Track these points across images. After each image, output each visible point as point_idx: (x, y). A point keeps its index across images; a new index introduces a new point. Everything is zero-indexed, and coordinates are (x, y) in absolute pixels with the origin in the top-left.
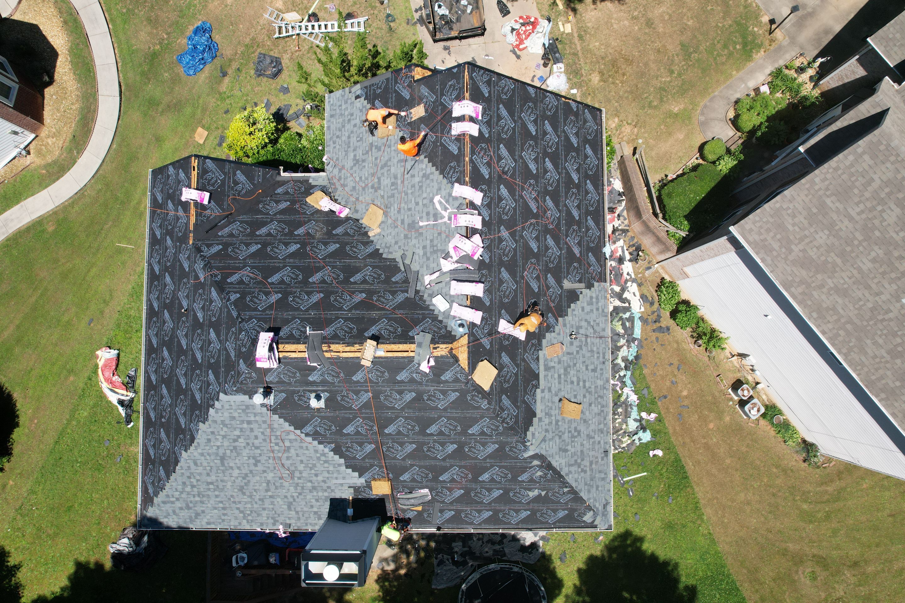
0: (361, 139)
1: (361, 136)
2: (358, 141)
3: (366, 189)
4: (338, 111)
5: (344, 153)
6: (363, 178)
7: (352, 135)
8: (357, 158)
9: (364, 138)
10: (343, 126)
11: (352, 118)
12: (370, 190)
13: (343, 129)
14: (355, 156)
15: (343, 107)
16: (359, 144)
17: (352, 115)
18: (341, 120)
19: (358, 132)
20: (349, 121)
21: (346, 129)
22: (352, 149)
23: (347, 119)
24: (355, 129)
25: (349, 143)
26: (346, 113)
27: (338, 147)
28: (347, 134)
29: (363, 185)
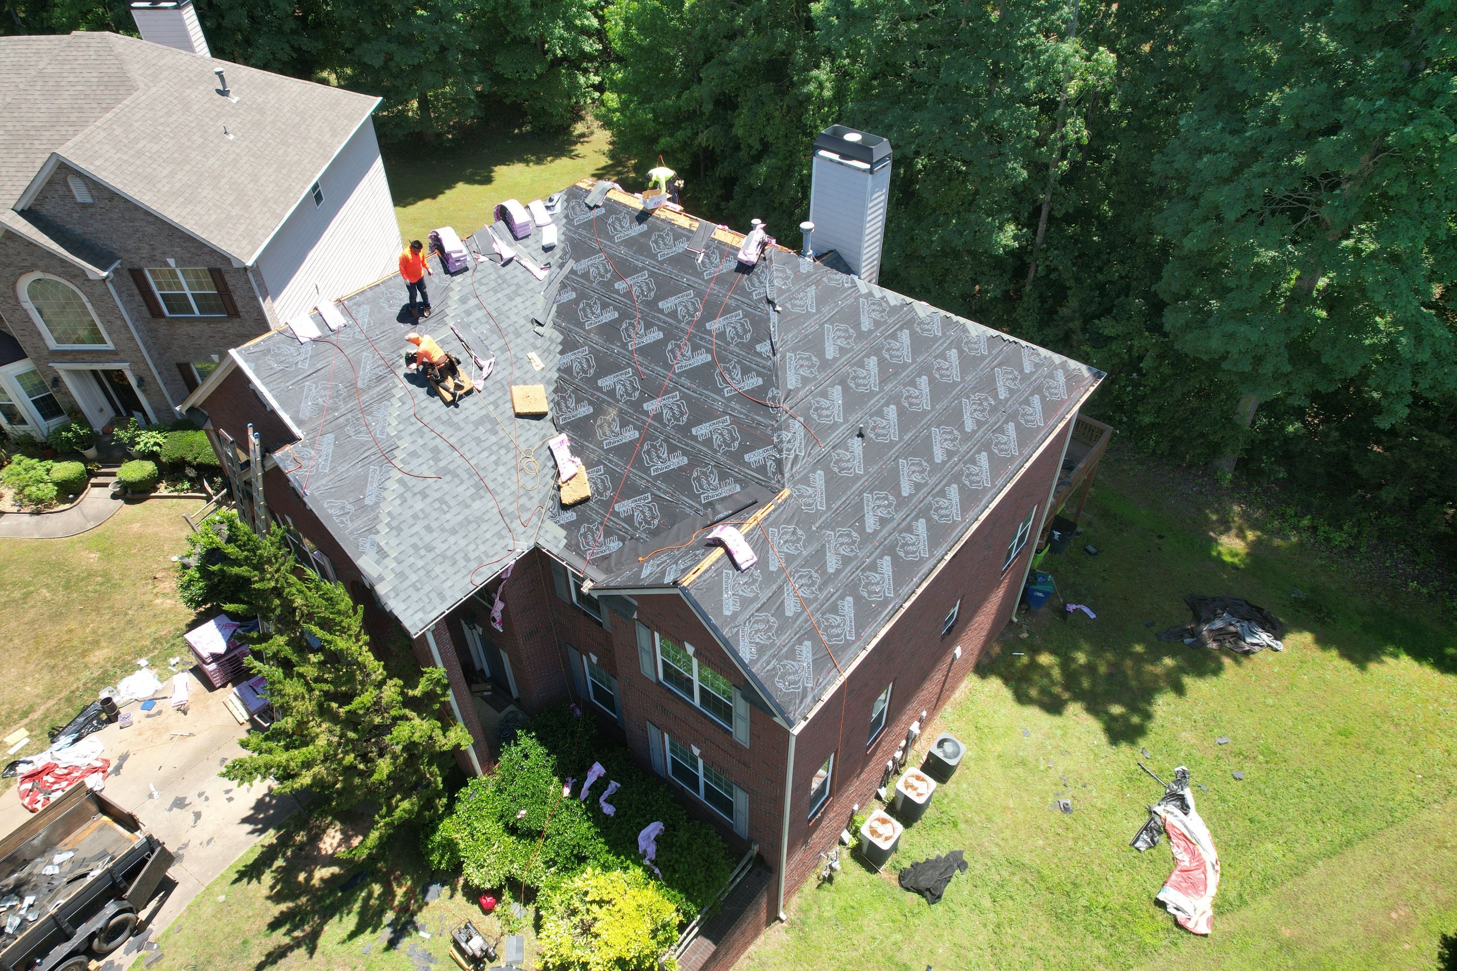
0: (441, 500)
1: (437, 505)
2: (450, 507)
3: (505, 442)
4: (427, 588)
5: (484, 527)
6: (494, 458)
7: (447, 526)
8: (473, 490)
9: (437, 495)
10: (443, 555)
11: (420, 544)
12: (502, 434)
13: (449, 553)
14: (473, 498)
15: (414, 578)
16: (452, 503)
17: (415, 546)
18: (438, 570)
19: (435, 515)
20: (430, 549)
21: (444, 547)
22: (467, 512)
23: (430, 556)
24: (435, 525)
25: (461, 524)
26: (420, 563)
27: (482, 548)
28: (452, 540)
29: (503, 452)
